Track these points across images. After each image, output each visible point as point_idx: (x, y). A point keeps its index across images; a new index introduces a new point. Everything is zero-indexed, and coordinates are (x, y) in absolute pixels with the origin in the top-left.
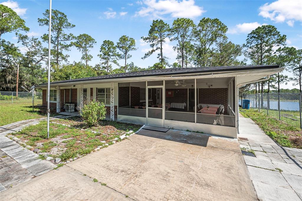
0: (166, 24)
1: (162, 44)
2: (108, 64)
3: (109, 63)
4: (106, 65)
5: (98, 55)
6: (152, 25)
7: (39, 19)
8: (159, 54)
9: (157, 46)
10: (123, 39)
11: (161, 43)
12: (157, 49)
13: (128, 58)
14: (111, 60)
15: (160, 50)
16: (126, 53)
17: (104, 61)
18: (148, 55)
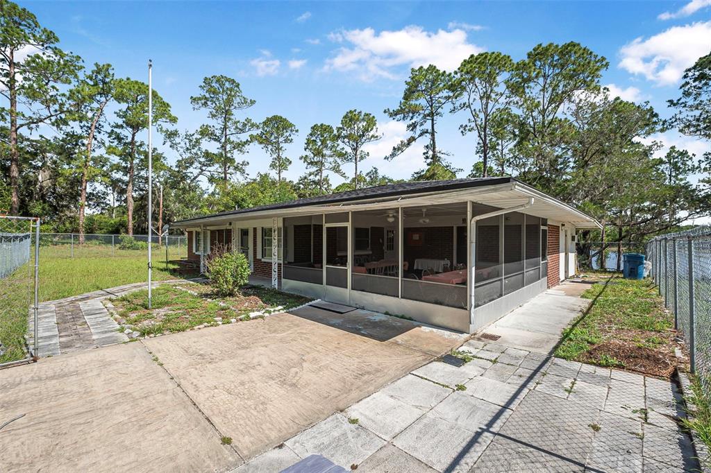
0: (444, 72)
1: (435, 122)
2: (321, 176)
3: (325, 173)
4: (318, 177)
5: (301, 158)
6: (409, 80)
7: (192, 97)
8: (427, 147)
9: (422, 127)
10: (350, 119)
11: (433, 120)
12: (421, 135)
13: (362, 158)
14: (327, 165)
15: (429, 136)
16: (355, 149)
17: (314, 169)
18: (399, 149)
